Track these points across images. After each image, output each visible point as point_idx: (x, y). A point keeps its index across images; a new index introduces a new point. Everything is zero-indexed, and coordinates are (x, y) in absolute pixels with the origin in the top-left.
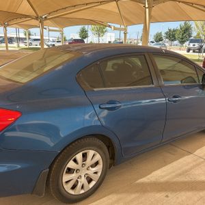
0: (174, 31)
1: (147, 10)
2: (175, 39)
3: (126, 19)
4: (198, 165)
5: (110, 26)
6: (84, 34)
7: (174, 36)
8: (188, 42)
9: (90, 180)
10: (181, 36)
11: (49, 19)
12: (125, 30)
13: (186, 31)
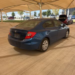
0: (45, 12)
1: (41, 7)
2: (46, 15)
3: (30, 9)
4: (65, 44)
5: (25, 12)
6: (13, 14)
7: (45, 14)
8: (50, 16)
9: (46, 47)
10: (48, 14)
11: (4, 10)
12: (30, 13)
13: (49, 12)
